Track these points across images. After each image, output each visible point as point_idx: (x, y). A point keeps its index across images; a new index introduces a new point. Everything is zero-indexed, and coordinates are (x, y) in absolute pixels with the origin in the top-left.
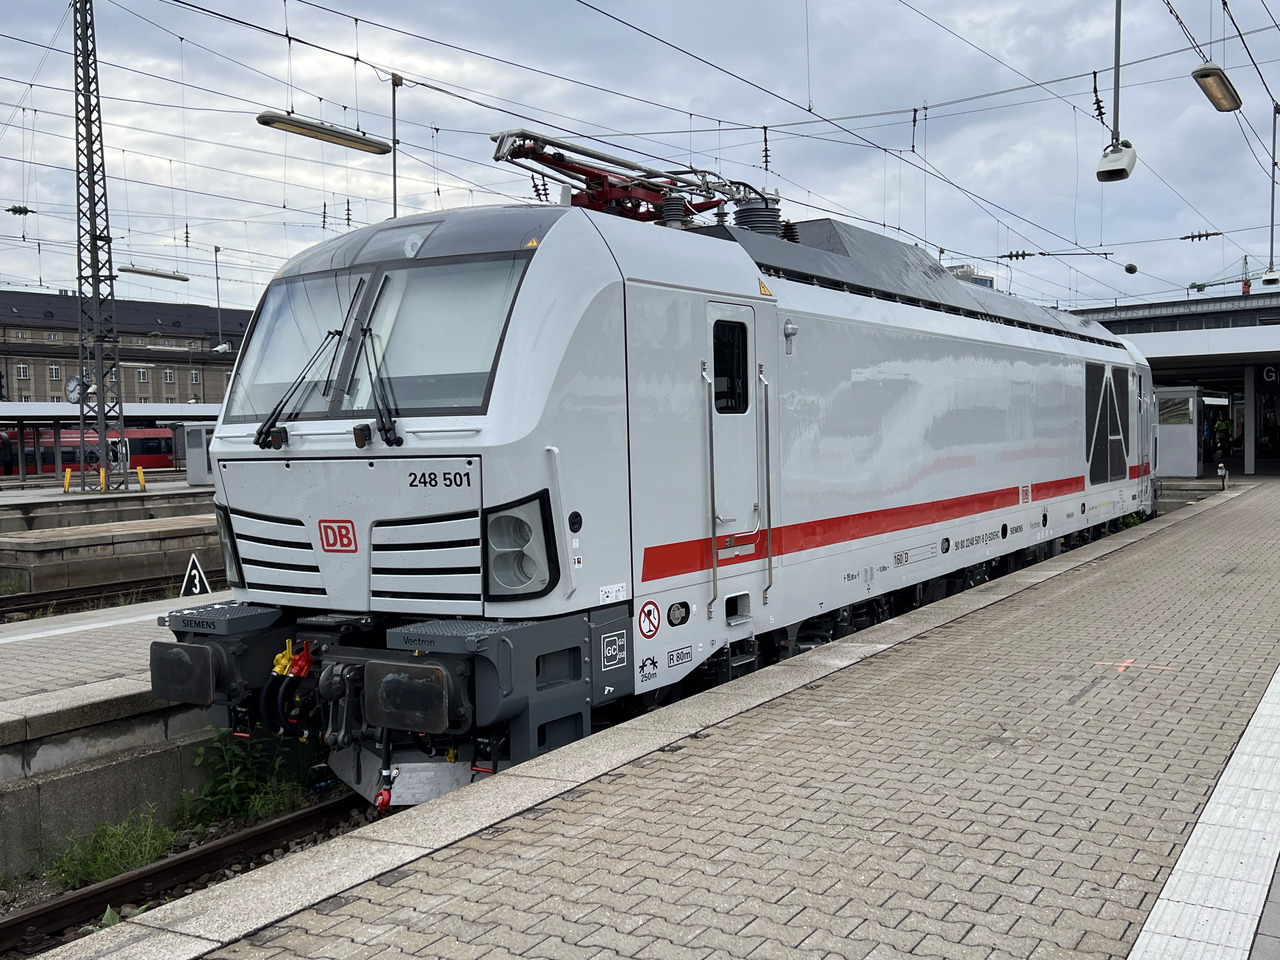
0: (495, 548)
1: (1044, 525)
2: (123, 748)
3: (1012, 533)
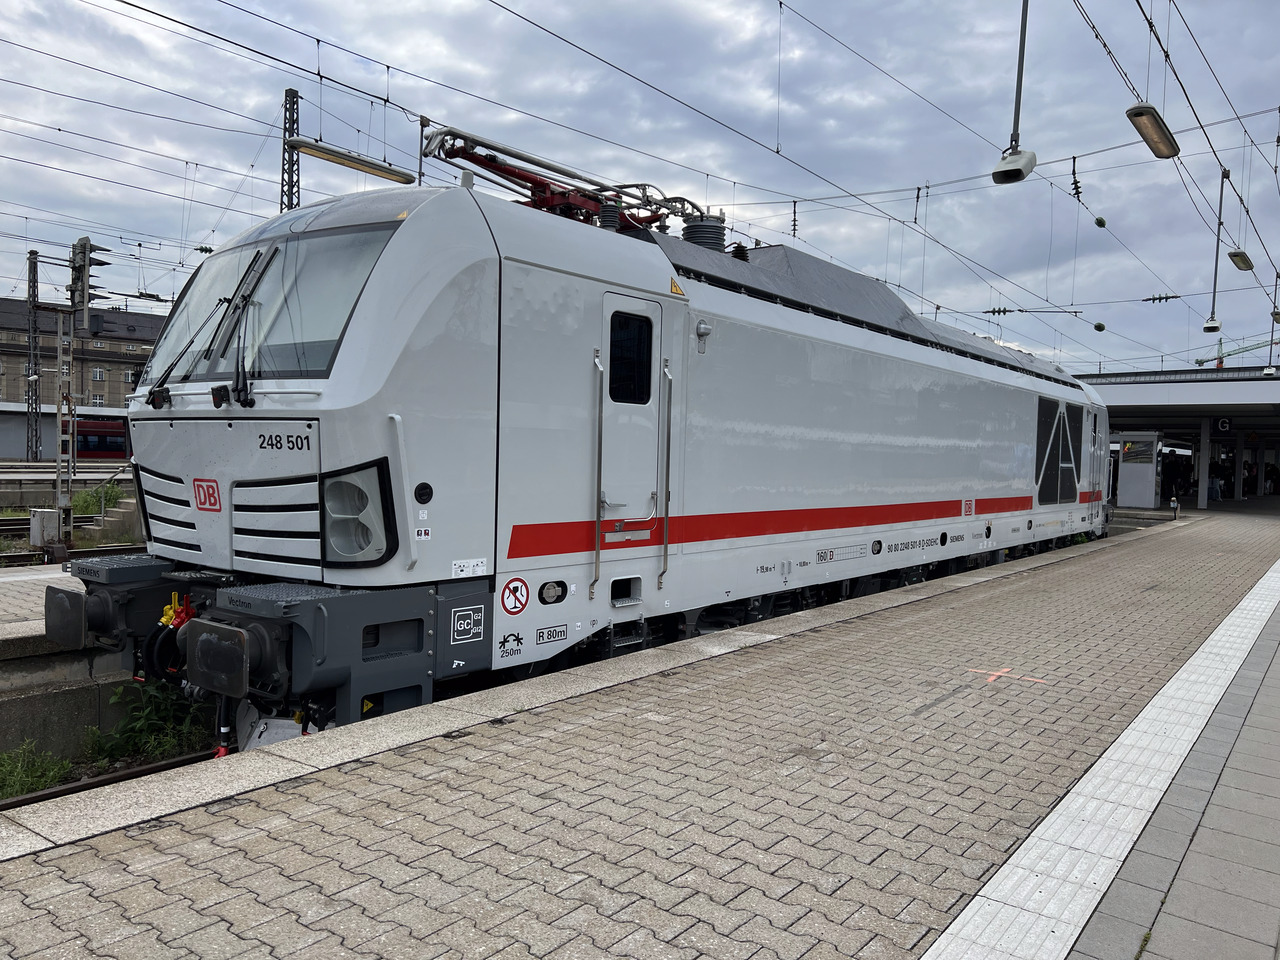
0: (333, 515)
1: (988, 537)
2: (41, 682)
3: (952, 541)
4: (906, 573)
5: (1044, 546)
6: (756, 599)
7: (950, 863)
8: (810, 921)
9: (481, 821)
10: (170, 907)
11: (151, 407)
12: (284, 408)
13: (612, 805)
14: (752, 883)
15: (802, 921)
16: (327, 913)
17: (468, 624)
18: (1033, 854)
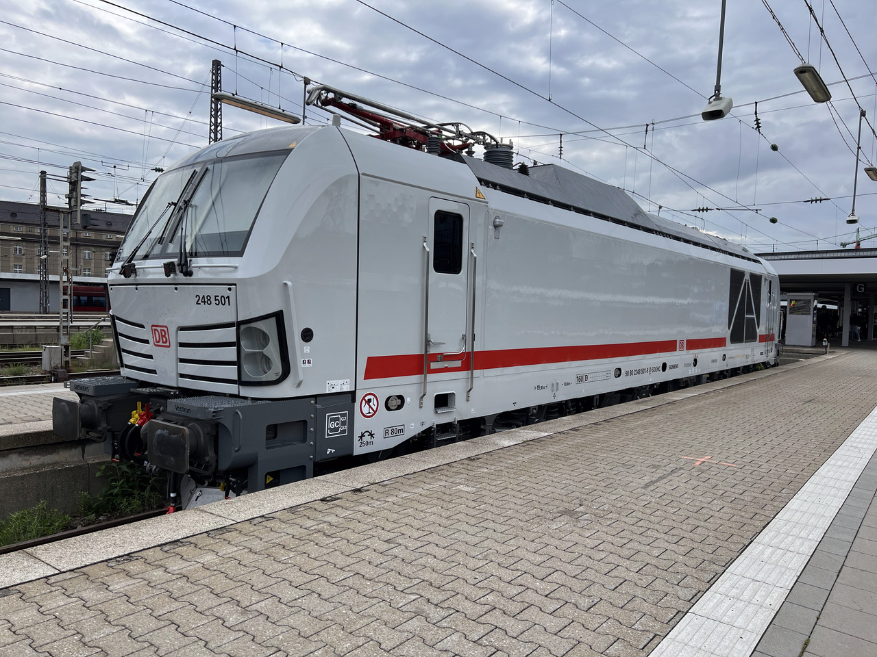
0: (246, 350)
1: (695, 365)
3: (670, 368)
4: (638, 390)
5: (734, 372)
6: (534, 408)
7: (670, 590)
8: (572, 629)
9: (347, 558)
10: (137, 614)
11: (123, 276)
12: (212, 277)
13: (435, 548)
14: (532, 602)
15: (567, 629)
16: (243, 619)
17: (337, 424)
18: (727, 584)
